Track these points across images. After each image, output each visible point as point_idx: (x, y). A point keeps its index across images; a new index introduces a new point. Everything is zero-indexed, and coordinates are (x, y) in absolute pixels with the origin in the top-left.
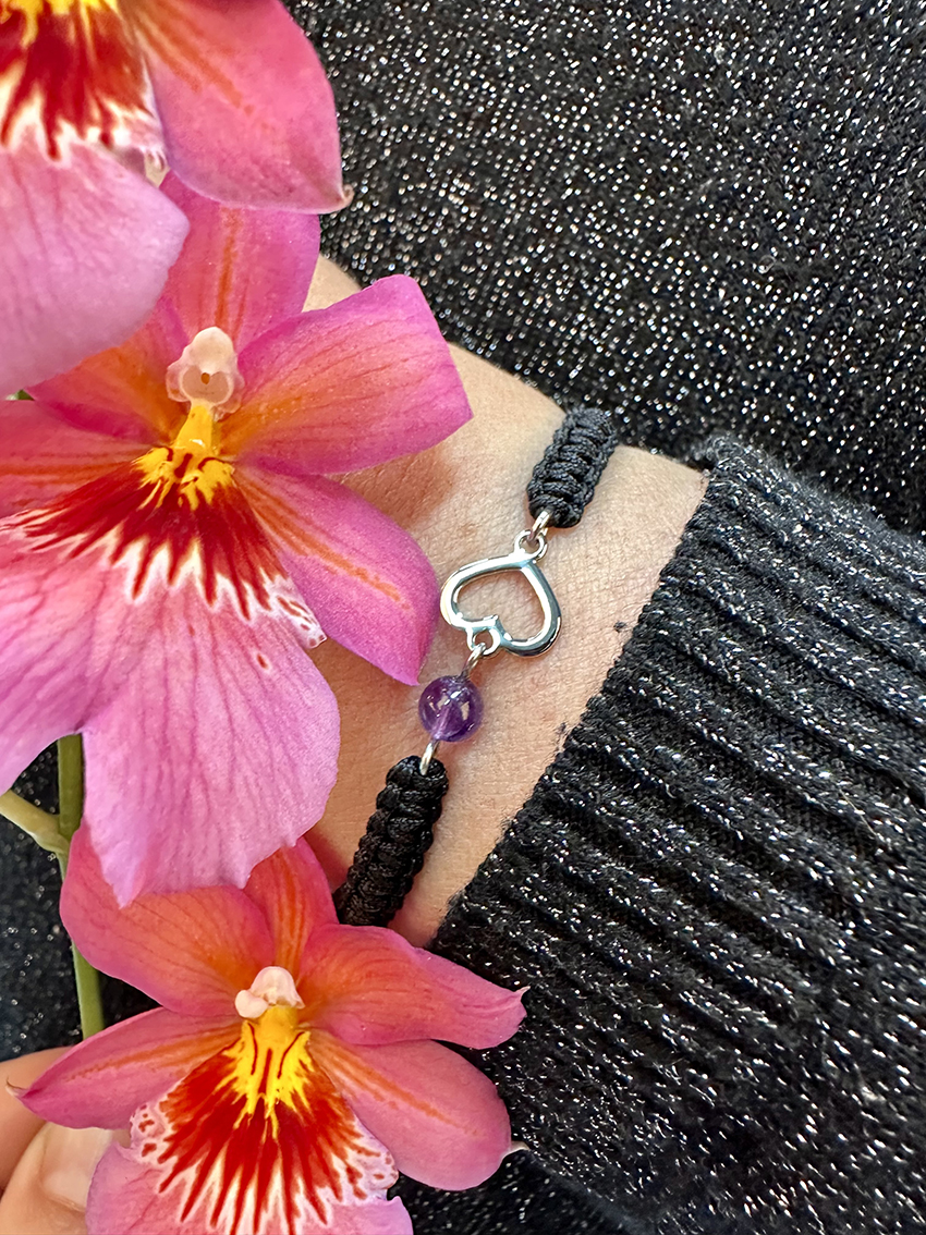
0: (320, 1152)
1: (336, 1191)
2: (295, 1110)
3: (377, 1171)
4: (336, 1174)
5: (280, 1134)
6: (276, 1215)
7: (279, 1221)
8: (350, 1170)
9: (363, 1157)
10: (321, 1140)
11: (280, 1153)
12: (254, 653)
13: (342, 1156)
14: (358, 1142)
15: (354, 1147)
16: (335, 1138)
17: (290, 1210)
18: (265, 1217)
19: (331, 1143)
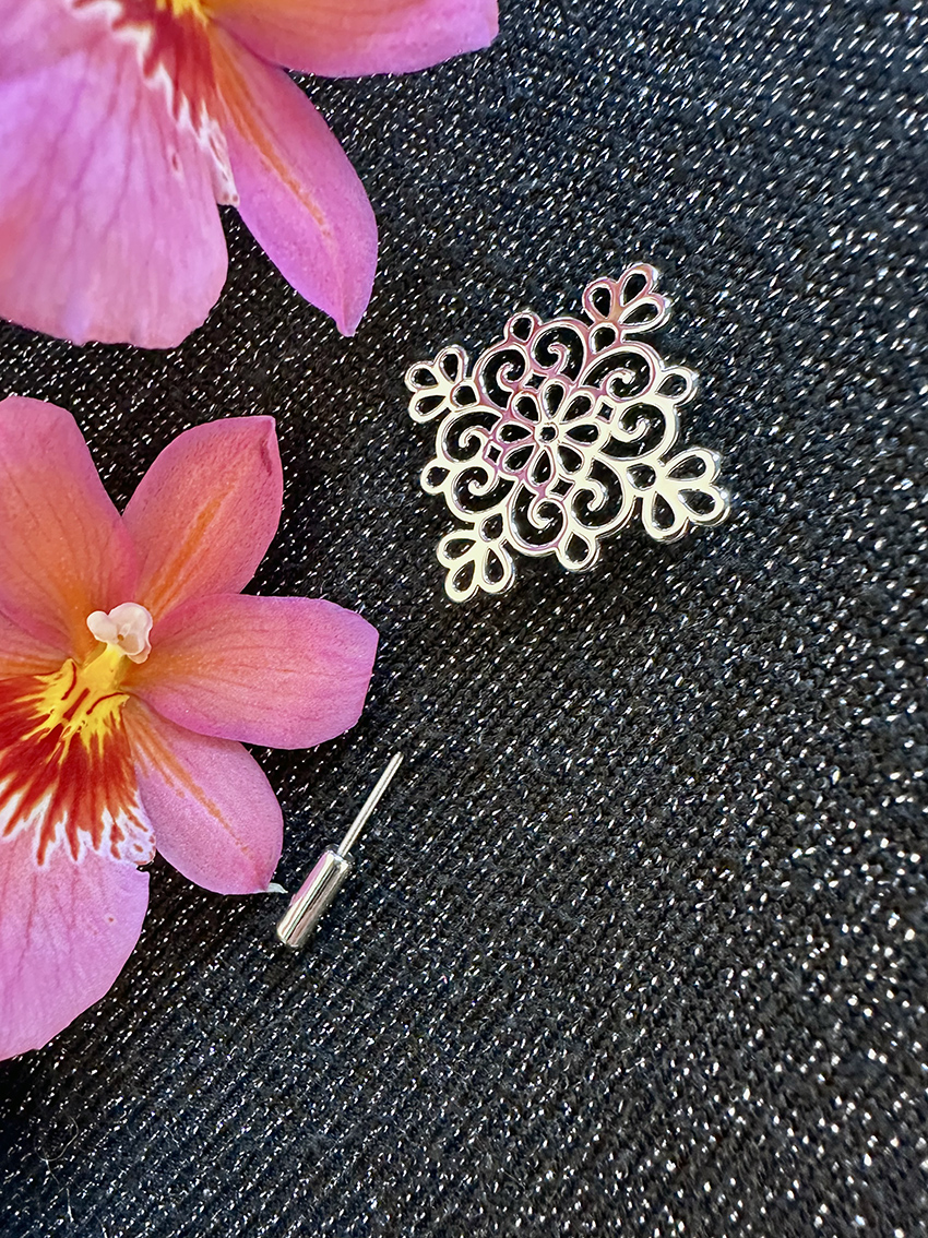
0: (94, 796)
1: (96, 840)
2: (89, 750)
3: (139, 843)
4: (101, 826)
5: (65, 763)
6: (32, 828)
7: (34, 835)
8: (115, 828)
9: (131, 824)
10: (100, 790)
11: (58, 779)
12: (171, 151)
13: (114, 815)
14: (131, 808)
15: (127, 812)
16: (114, 795)
17: (47, 833)
18: (21, 825)
19: (108, 798)
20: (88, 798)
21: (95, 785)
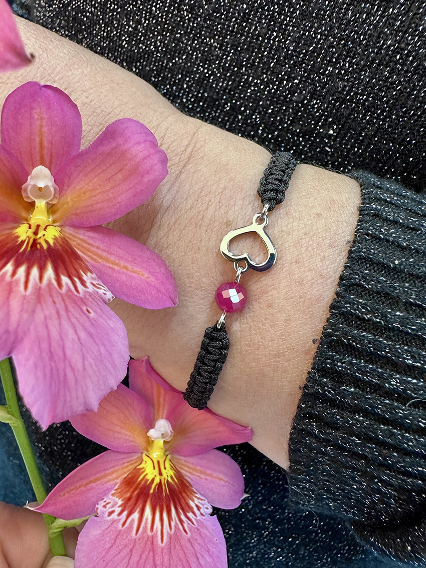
0: (184, 498)
1: (194, 513)
2: (173, 483)
3: (206, 506)
4: (192, 508)
5: (170, 492)
8: (197, 506)
9: (201, 501)
10: (184, 495)
11: (171, 500)
12: (84, 308)
13: (193, 501)
14: (196, 495)
15: (196, 497)
16: (189, 493)
19: (188, 496)
20: (183, 500)
21: (181, 494)
